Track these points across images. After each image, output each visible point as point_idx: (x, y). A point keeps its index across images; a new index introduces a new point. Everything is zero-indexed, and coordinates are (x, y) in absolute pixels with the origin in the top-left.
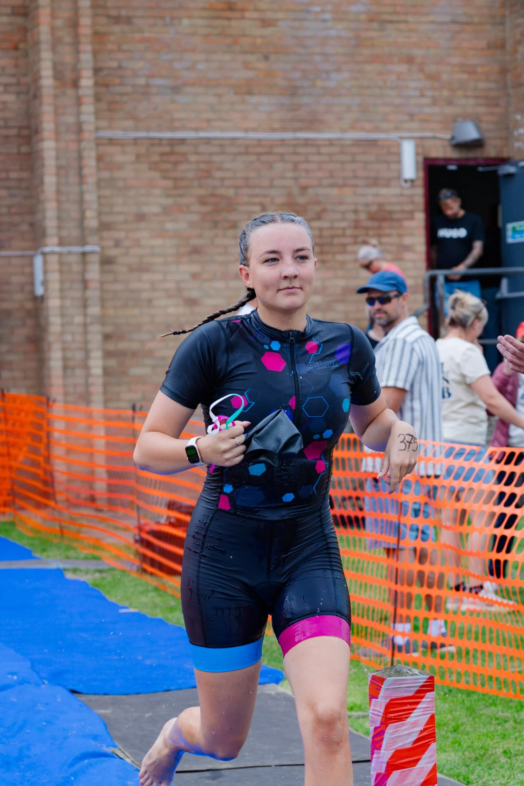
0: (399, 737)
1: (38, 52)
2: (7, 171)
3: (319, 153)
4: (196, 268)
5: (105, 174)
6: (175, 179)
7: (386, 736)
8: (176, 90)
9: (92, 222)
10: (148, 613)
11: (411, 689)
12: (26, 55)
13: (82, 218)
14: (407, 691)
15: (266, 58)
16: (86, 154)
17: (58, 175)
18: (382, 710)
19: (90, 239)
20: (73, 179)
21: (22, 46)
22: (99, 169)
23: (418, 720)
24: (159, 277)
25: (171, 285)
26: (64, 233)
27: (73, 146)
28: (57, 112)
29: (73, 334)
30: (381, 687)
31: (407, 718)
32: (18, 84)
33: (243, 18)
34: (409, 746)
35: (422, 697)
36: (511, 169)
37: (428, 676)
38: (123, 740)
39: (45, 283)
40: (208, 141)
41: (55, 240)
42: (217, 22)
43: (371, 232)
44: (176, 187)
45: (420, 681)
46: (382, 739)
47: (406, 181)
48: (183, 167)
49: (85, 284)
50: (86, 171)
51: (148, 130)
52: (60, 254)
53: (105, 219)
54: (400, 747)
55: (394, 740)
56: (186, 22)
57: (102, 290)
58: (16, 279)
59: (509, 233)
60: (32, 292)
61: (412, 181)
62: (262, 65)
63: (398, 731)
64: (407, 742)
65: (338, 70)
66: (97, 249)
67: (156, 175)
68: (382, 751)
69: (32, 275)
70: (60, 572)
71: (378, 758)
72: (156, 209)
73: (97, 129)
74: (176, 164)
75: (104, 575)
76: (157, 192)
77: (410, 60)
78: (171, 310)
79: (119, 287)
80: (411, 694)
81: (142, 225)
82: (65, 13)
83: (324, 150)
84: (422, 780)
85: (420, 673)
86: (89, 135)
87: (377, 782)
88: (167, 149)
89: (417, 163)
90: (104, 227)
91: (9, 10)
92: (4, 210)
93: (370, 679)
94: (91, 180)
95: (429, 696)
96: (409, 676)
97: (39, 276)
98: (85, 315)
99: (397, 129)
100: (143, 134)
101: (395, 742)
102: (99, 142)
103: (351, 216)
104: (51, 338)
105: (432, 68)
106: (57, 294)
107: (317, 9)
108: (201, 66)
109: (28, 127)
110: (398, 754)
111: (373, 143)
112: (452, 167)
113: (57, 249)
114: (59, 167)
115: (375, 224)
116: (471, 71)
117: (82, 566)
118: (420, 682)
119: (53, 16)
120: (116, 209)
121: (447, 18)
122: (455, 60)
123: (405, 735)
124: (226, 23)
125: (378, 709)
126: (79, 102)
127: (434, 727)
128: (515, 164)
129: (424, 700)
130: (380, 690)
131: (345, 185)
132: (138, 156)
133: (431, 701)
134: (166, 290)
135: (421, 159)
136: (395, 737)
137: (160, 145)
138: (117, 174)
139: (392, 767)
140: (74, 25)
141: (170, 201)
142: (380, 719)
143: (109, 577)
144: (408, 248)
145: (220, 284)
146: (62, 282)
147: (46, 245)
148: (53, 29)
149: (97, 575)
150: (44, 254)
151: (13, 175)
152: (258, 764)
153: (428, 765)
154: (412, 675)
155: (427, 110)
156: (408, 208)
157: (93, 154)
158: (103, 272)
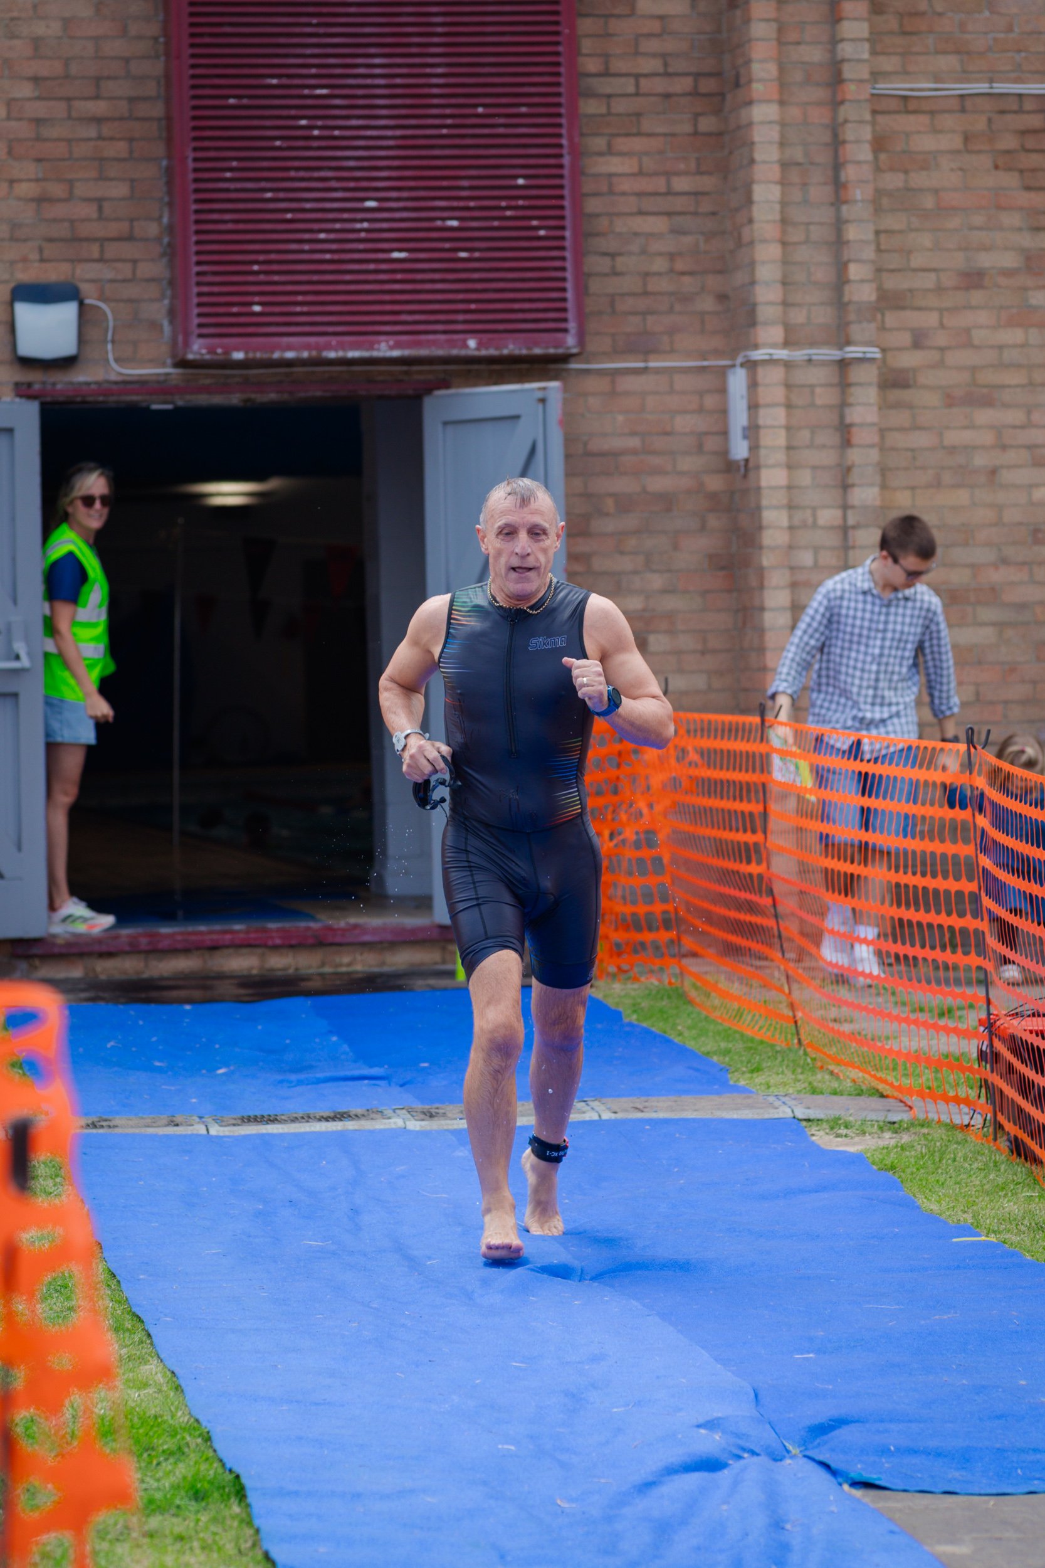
2: (668, 174)
5: (893, 181)
9: (862, 293)
13: (841, 280)
16: (849, 133)
17: (783, 183)
19: (856, 331)
20: (820, 192)
22: (878, 169)
24: (1015, 416)
26: (798, 317)
27: (819, 116)
28: (783, 38)
29: (816, 550)
39: (752, 431)
41: (776, 333)
49: (845, 433)
50: (850, 173)
51: (992, 77)
52: (788, 365)
53: (891, 283)
57: (882, 449)
60: (725, 453)
66: (874, 352)
67: (1010, 180)
69: (723, 412)
72: (1009, 260)
73: (876, 75)
75: (905, 1138)
76: (1012, 219)
79: (921, 440)
81: (977, 297)
86: (856, 89)
88: (1035, 121)
90: (889, 301)
92: (660, 265)
94: (858, 194)
97: (739, 417)
98: (845, 507)
100: (982, 87)
102: (879, 106)
104: (767, 560)
106: (781, 457)
109: (718, 74)
113: (782, 354)
114: (785, 165)
117: (851, 1112)
120: (917, 261)
126: (835, 13)
132: (967, 138)
134: (1030, 447)
137: (1020, 111)
138: (919, 179)
146: (788, 428)
147: (756, 347)
149: (888, 1139)
150: (751, 366)
151: (681, 184)
157: (867, 133)
158: (885, 406)
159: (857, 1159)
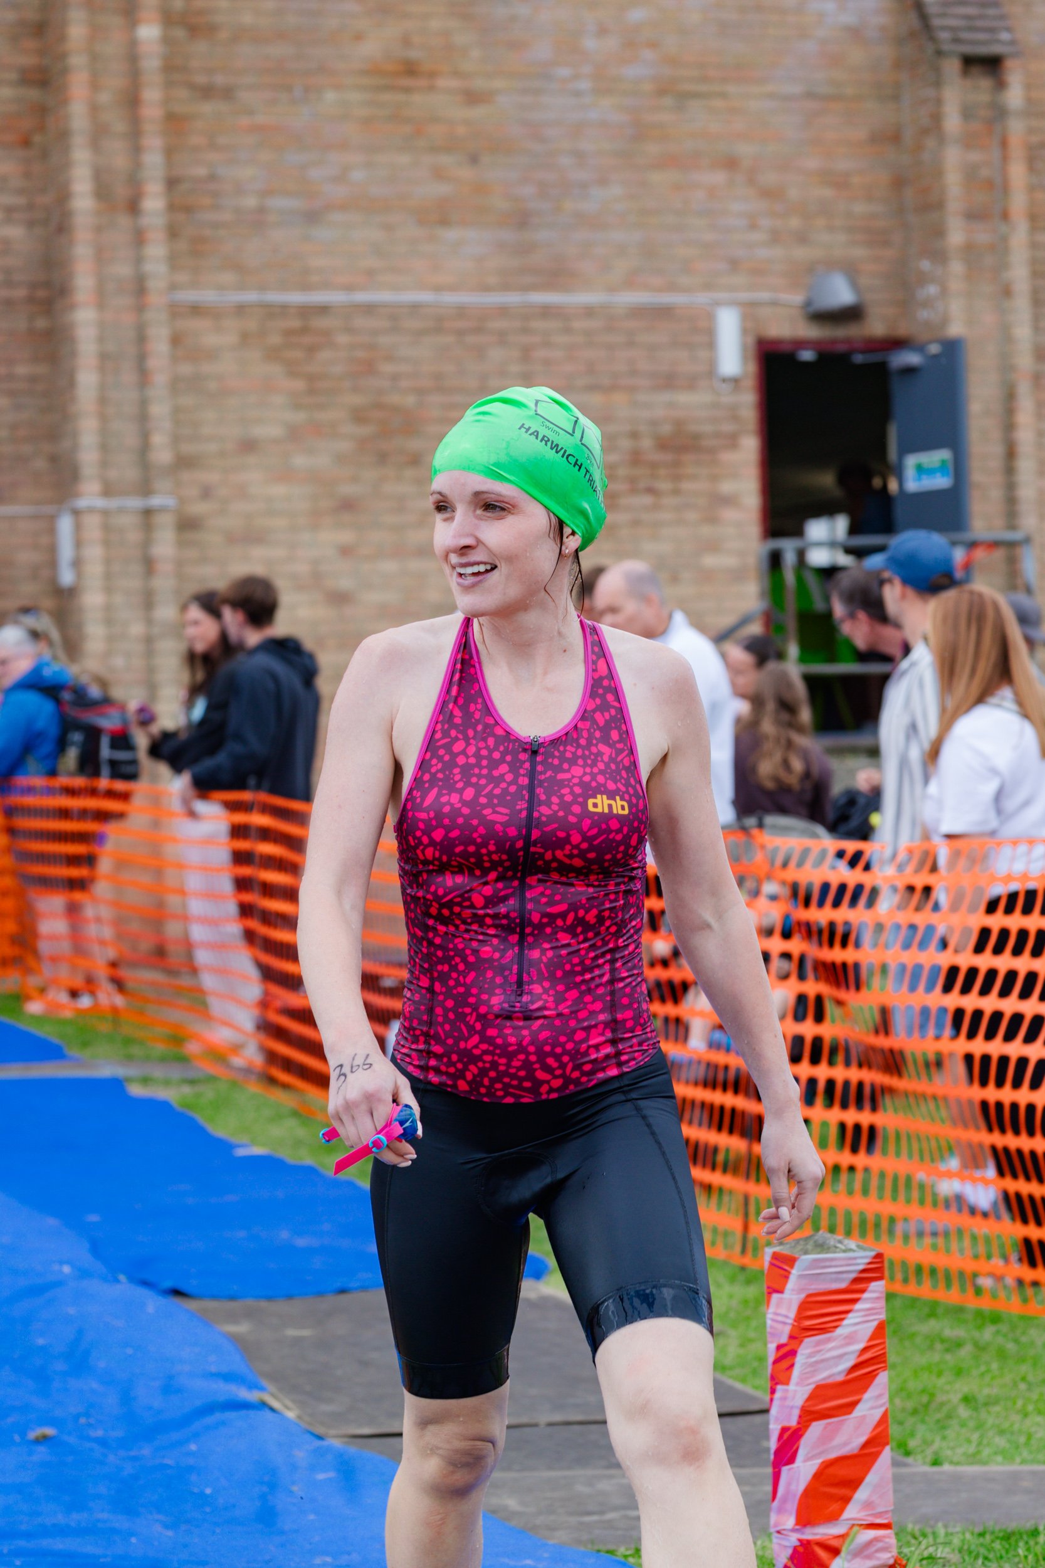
0: (823, 1361)
1: (66, 149)
2: (10, 362)
3: (568, 330)
4: (346, 537)
5: (186, 369)
6: (311, 378)
7: (800, 1360)
8: (312, 217)
10: (287, 1155)
11: (844, 1276)
12: (45, 155)
13: (145, 447)
14: (836, 1280)
15: (474, 159)
16: (151, 332)
17: (102, 369)
18: (792, 1314)
19: (158, 484)
20: (129, 376)
21: (37, 139)
22: (175, 359)
23: (855, 1332)
24: (280, 553)
25: (302, 568)
26: (113, 474)
27: (128, 319)
28: (101, 257)
29: (128, 655)
30: (789, 1273)
31: (836, 1327)
32: (31, 207)
33: (431, 88)
34: (840, 1378)
35: (863, 1291)
36: (912, 358)
37: (873, 1254)
38: (275, 1377)
39: (77, 564)
40: (369, 309)
41: (96, 486)
42: (387, 97)
43: (662, 472)
44: (311, 392)
45: (859, 1261)
46: (792, 1366)
47: (724, 380)
48: (325, 355)
49: (149, 565)
50: (153, 363)
51: (262, 288)
52: (105, 513)
53: (187, 448)
54: (824, 1379)
55: (815, 1367)
56: (330, 96)
57: (179, 577)
58: (26, 557)
59: (910, 472)
60: (55, 580)
61: (735, 381)
62: (466, 173)
63: (819, 1351)
64: (837, 1370)
65: (603, 182)
66: (171, 502)
67: (276, 369)
68: (792, 1387)
69: (52, 550)
70: (117, 1084)
71: (784, 1399)
72: (275, 431)
73: (173, 287)
74: (312, 350)
75: (200, 1089)
76: (278, 400)
77: (731, 163)
78: (304, 613)
79: (208, 570)
80: (843, 1285)
81: (252, 459)
82: (115, 82)
83: (577, 325)
84: (863, 1439)
85: (858, 1246)
86: (157, 298)
87: (782, 1441)
88: (296, 323)
89: (744, 348)
90: (184, 462)
91: (13, 76)
93: (767, 1258)
94: (160, 379)
95: (877, 1288)
96: (839, 1252)
97: (66, 551)
98: (149, 621)
99: (708, 287)
100: (253, 297)
101: (815, 1371)
102: (176, 311)
103: (626, 444)
105: (769, 178)
106: (99, 583)
107: (564, 72)
108: (358, 175)
109: (47, 284)
110: (821, 1392)
111: (664, 312)
112: (807, 355)
113: (100, 503)
114: (104, 357)
115: (668, 457)
116: (840, 182)
117: (158, 1073)
118: (858, 1264)
119: (95, 85)
120: (205, 431)
121: (796, 89)
122: (812, 163)
123: (834, 1358)
124: (401, 97)
125: (783, 1311)
126: (139, 239)
127: (884, 1343)
128: (920, 348)
129: (866, 1295)
130: (787, 1277)
131: (613, 388)
132: (245, 338)
133: (878, 1298)
135: (751, 341)
136: (817, 1362)
137: (283, 316)
138: (207, 368)
139: (809, 1415)
140: (132, 101)
141: (300, 417)
142: (787, 1330)
143: (209, 1093)
144: (729, 501)
145: (389, 566)
146: (108, 561)
147: (79, 496)
148: (94, 109)
149: (187, 1090)
150: (76, 513)
151: (21, 370)
152: (524, 1420)
153: (873, 1411)
154: (844, 1251)
155: (763, 253)
156: (728, 428)
157: (165, 332)
158: (181, 544)
159: (165, 1105)
